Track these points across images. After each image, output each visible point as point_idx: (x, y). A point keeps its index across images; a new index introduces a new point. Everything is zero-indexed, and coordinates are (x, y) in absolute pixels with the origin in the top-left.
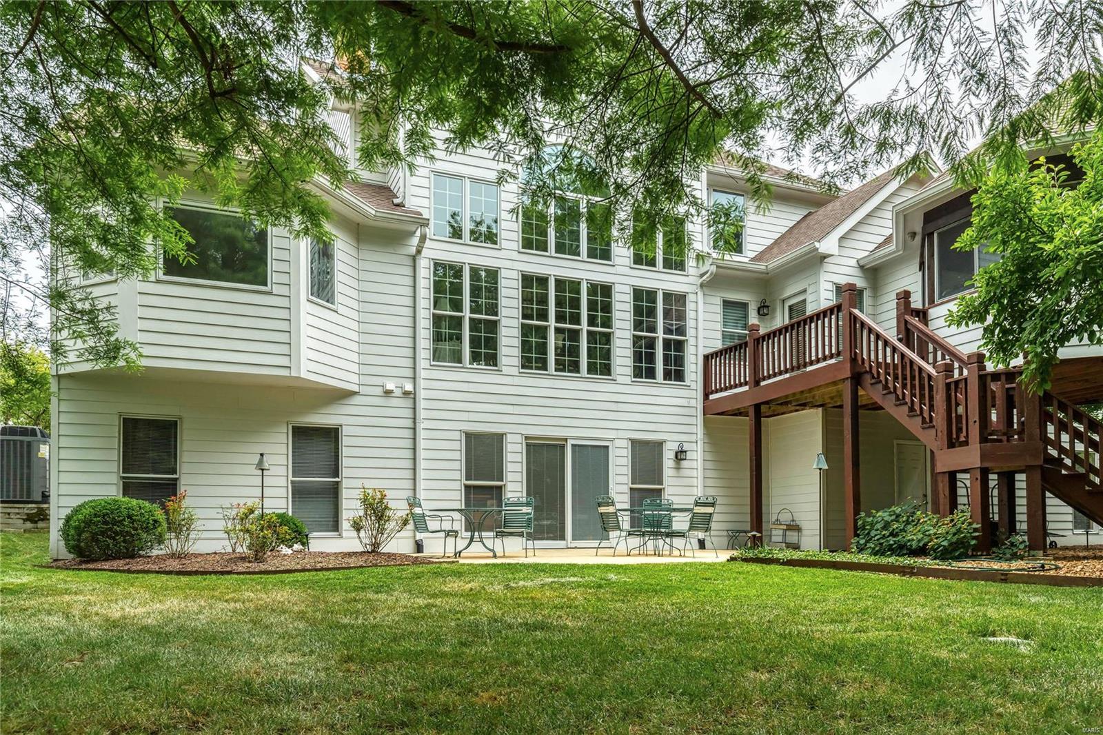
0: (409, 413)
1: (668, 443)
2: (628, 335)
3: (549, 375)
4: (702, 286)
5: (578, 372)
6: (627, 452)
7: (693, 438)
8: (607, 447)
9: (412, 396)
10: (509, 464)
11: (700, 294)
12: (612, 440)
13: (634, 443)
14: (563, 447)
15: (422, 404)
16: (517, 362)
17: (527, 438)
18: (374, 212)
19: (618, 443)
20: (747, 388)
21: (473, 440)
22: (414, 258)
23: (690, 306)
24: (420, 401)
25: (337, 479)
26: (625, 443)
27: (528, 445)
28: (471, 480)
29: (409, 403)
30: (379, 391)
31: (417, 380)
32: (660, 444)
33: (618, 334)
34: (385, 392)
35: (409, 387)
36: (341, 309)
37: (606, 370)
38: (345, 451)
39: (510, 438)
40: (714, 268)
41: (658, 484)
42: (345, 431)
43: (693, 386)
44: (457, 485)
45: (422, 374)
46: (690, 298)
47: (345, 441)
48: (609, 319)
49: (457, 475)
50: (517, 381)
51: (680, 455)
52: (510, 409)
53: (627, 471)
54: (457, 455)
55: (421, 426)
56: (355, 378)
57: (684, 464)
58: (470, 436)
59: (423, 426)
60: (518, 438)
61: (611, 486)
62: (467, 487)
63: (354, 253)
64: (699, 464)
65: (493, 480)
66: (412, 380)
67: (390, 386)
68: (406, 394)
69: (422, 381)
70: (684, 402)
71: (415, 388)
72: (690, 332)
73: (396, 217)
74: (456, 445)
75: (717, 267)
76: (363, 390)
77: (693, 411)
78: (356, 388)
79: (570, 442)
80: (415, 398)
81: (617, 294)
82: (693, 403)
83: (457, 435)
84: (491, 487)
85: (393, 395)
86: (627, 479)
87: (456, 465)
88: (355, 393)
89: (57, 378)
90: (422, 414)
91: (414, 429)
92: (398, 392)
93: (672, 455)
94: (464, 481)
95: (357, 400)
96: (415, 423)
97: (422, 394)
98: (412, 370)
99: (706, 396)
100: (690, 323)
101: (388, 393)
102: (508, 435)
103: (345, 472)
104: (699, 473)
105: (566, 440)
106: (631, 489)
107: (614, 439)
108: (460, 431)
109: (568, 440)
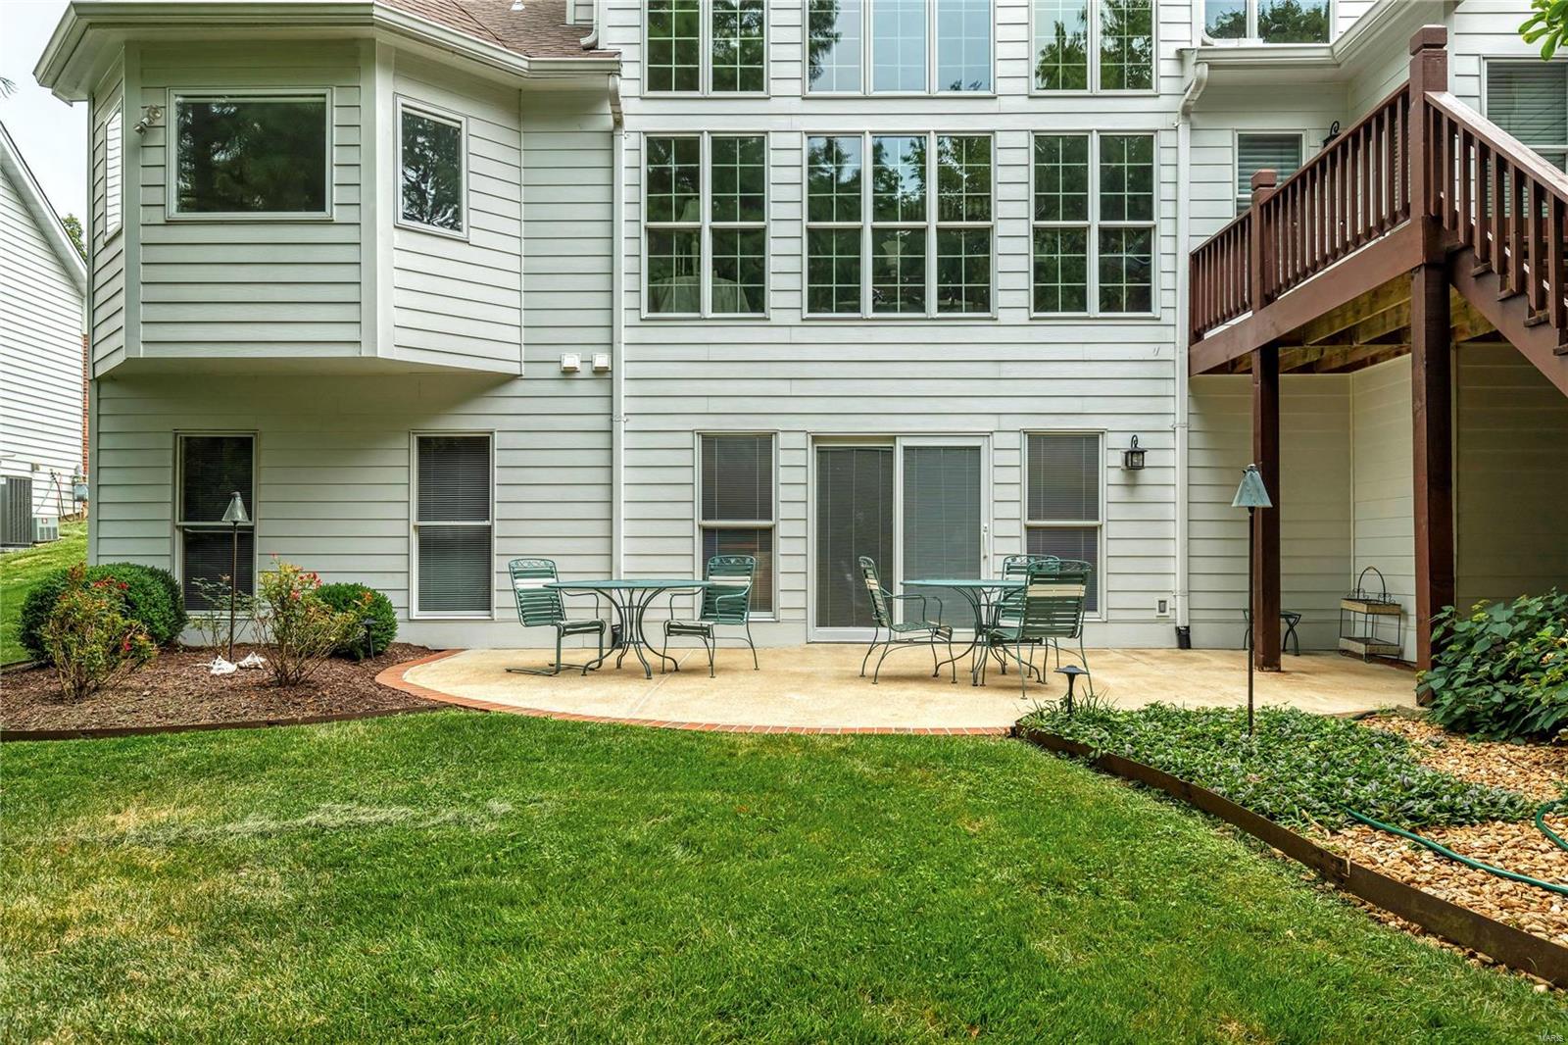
0: (602, 405)
1: (1110, 436)
2: (1025, 228)
3: (861, 319)
4: (1186, 112)
5: (922, 309)
6: (1018, 458)
7: (1167, 423)
8: (978, 449)
9: (608, 375)
10: (783, 489)
11: (1184, 131)
12: (988, 435)
13: (1036, 439)
14: (886, 453)
15: (622, 389)
16: (799, 300)
17: (815, 439)
18: (525, 64)
19: (999, 440)
20: (1250, 313)
21: (713, 444)
22: (611, 135)
23: (1161, 156)
24: (619, 386)
25: (486, 523)
26: (1016, 441)
27: (821, 452)
28: (712, 518)
29: (602, 389)
30: (553, 371)
31: (616, 345)
32: (1091, 440)
33: (1001, 228)
34: (563, 372)
35: (601, 360)
36: (475, 237)
37: (980, 301)
38: (497, 476)
39: (783, 440)
40: (1204, 71)
41: (1088, 518)
42: (497, 441)
43: (1168, 317)
45: (625, 335)
46: (1162, 140)
47: (497, 458)
48: (986, 200)
49: (685, 511)
50: (798, 335)
51: (1134, 459)
52: (784, 388)
53: (1019, 493)
55: (623, 426)
56: (514, 352)
57: (1146, 476)
58: (709, 440)
59: (625, 426)
60: (800, 440)
61: (984, 524)
62: (707, 532)
63: (510, 139)
64: (1177, 476)
65: (754, 518)
66: (607, 348)
67: (571, 360)
68: (598, 372)
69: (623, 347)
70: (1147, 352)
71: (611, 362)
72: (1161, 209)
73: (563, 66)
74: (686, 458)
75: (1211, 67)
76: (526, 370)
77: (1166, 370)
78: (514, 369)
79: (900, 444)
80: (611, 380)
81: (999, 152)
82: (1167, 352)
83: (686, 440)
84: (752, 531)
85: (578, 376)
86: (1016, 510)
87: (685, 493)
88: (515, 377)
89: (95, 384)
90: (624, 406)
91: (611, 432)
92: (585, 371)
93: (1117, 459)
94: (699, 520)
95: (519, 388)
96: (611, 422)
97: (623, 371)
98: (607, 330)
99: (1196, 336)
100: (1161, 191)
101: (568, 373)
102: (781, 435)
103: (497, 511)
104: (1177, 494)
105: (893, 439)
106: (1029, 528)
107: (992, 432)
108: (693, 431)
109: (898, 439)
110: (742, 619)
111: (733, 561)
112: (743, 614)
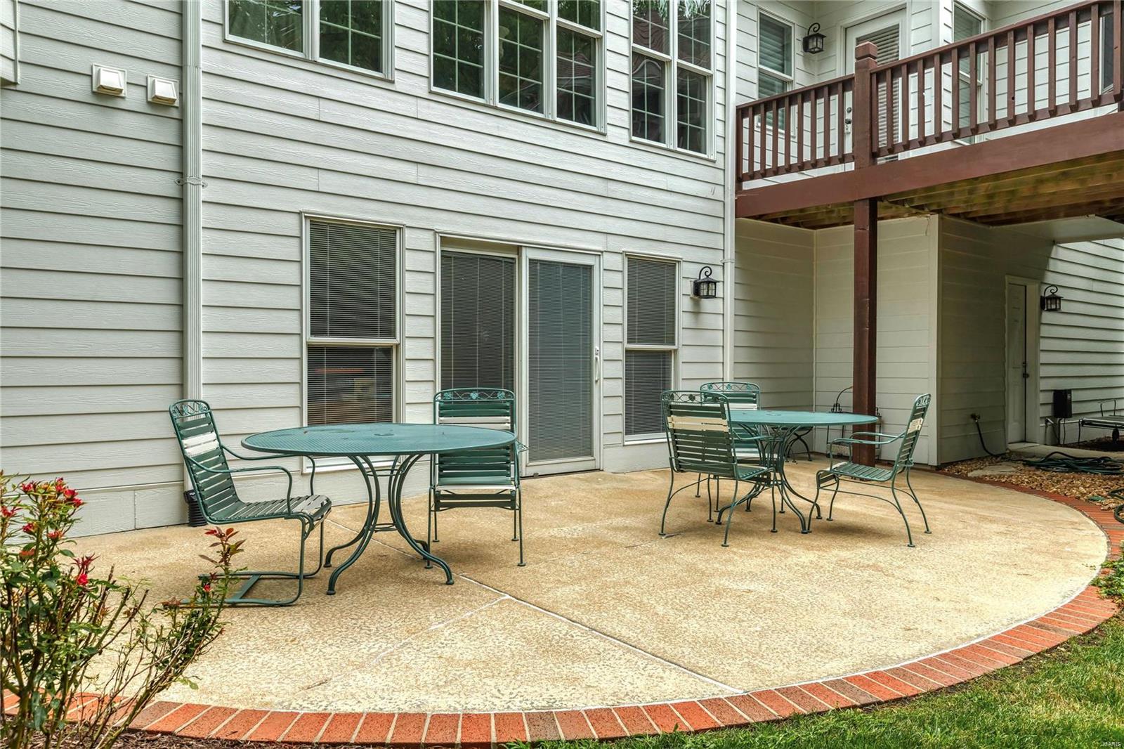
0: (166, 158)
1: (684, 265)
2: (625, 48)
3: (487, 106)
5: (540, 108)
6: (620, 280)
8: (591, 268)
9: (175, 113)
10: (408, 299)
12: (599, 254)
13: (634, 263)
14: (511, 265)
15: (201, 139)
16: (424, 66)
17: (445, 240)
19: (606, 261)
20: (850, 167)
24: (196, 133)
26: (618, 262)
27: (446, 257)
28: (322, 333)
29: (168, 132)
30: (78, 88)
31: (190, 71)
32: (671, 268)
33: (609, 42)
34: (95, 94)
35: (166, 89)
37: (587, 112)
39: (411, 239)
41: (667, 343)
43: (720, 161)
44: (292, 347)
45: (206, 60)
49: (290, 322)
50: (426, 110)
51: (703, 288)
52: (409, 173)
53: (620, 315)
54: (289, 273)
55: (201, 193)
56: (6, 44)
57: (707, 304)
58: (320, 229)
59: (204, 194)
60: (426, 241)
61: (596, 347)
62: (313, 350)
64: (727, 307)
65: (374, 335)
66: (175, 71)
67: (111, 78)
68: (158, 105)
69: (202, 77)
70: (707, 191)
71: (181, 94)
72: (716, 62)
74: (289, 249)
76: (24, 77)
77: (718, 209)
79: (527, 255)
80: (182, 121)
82: (719, 193)
83: (290, 224)
84: (368, 351)
85: (121, 104)
86: (620, 333)
87: (289, 298)
88: (6, 86)
90: (203, 164)
91: (181, 201)
92: (134, 98)
93: (689, 289)
94: (308, 338)
95: (10, 105)
96: (182, 184)
97: (203, 112)
98: (174, 44)
99: (739, 183)
100: (716, 46)
101: (105, 97)
102: (407, 233)
105: (518, 249)
106: (628, 352)
107: (602, 252)
108: (300, 213)
109: (524, 249)
110: (509, 475)
111: (474, 396)
112: (509, 469)
